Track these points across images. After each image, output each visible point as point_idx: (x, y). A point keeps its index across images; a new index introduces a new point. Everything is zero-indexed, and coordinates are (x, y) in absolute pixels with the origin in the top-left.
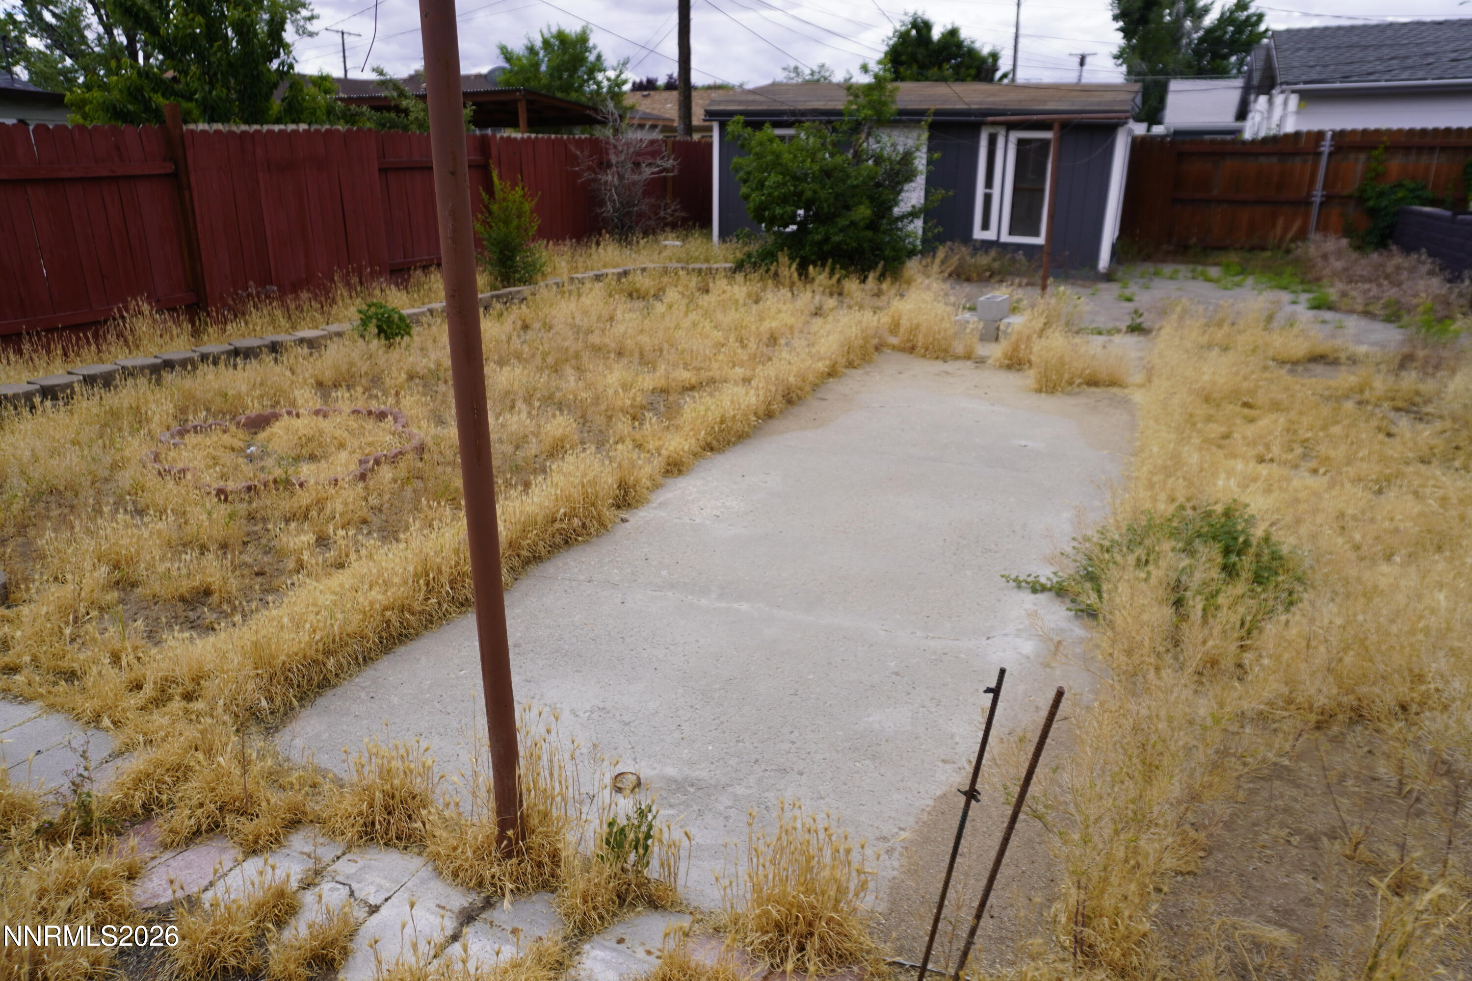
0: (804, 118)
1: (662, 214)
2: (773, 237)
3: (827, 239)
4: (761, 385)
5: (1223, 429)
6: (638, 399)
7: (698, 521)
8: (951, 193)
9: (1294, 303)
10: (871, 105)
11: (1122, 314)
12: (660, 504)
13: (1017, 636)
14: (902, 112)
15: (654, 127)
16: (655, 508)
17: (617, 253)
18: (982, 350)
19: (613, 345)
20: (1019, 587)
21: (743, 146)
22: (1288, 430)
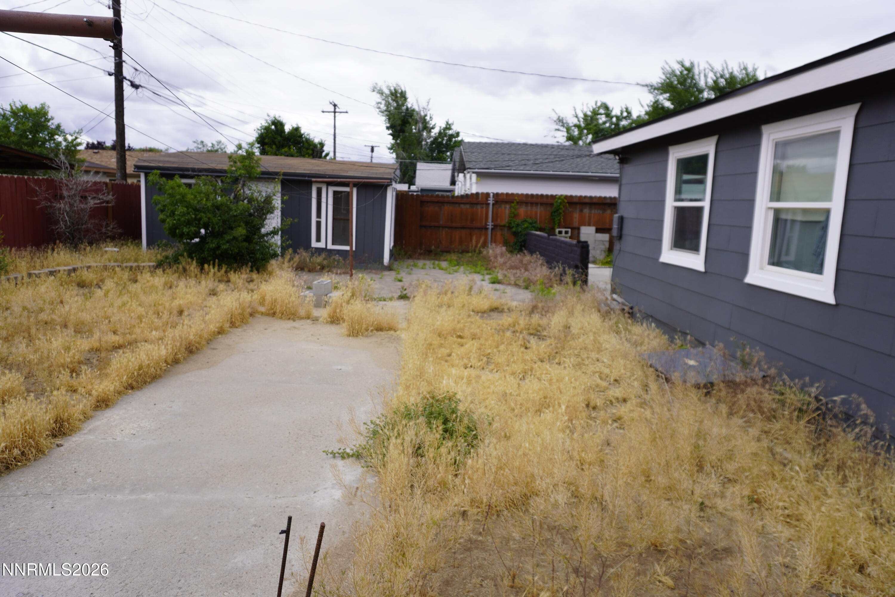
0: (200, 174)
1: (104, 230)
2: (183, 246)
3: (218, 247)
4: (169, 342)
5: (448, 351)
6: (76, 357)
7: (118, 439)
8: (296, 220)
9: (483, 280)
10: (245, 167)
11: (396, 289)
12: (90, 431)
13: (333, 488)
14: (263, 173)
15: (97, 173)
16: (85, 434)
17: (68, 256)
18: (316, 313)
19: (59, 320)
20: (334, 457)
21: (160, 189)
22: (480, 349)
